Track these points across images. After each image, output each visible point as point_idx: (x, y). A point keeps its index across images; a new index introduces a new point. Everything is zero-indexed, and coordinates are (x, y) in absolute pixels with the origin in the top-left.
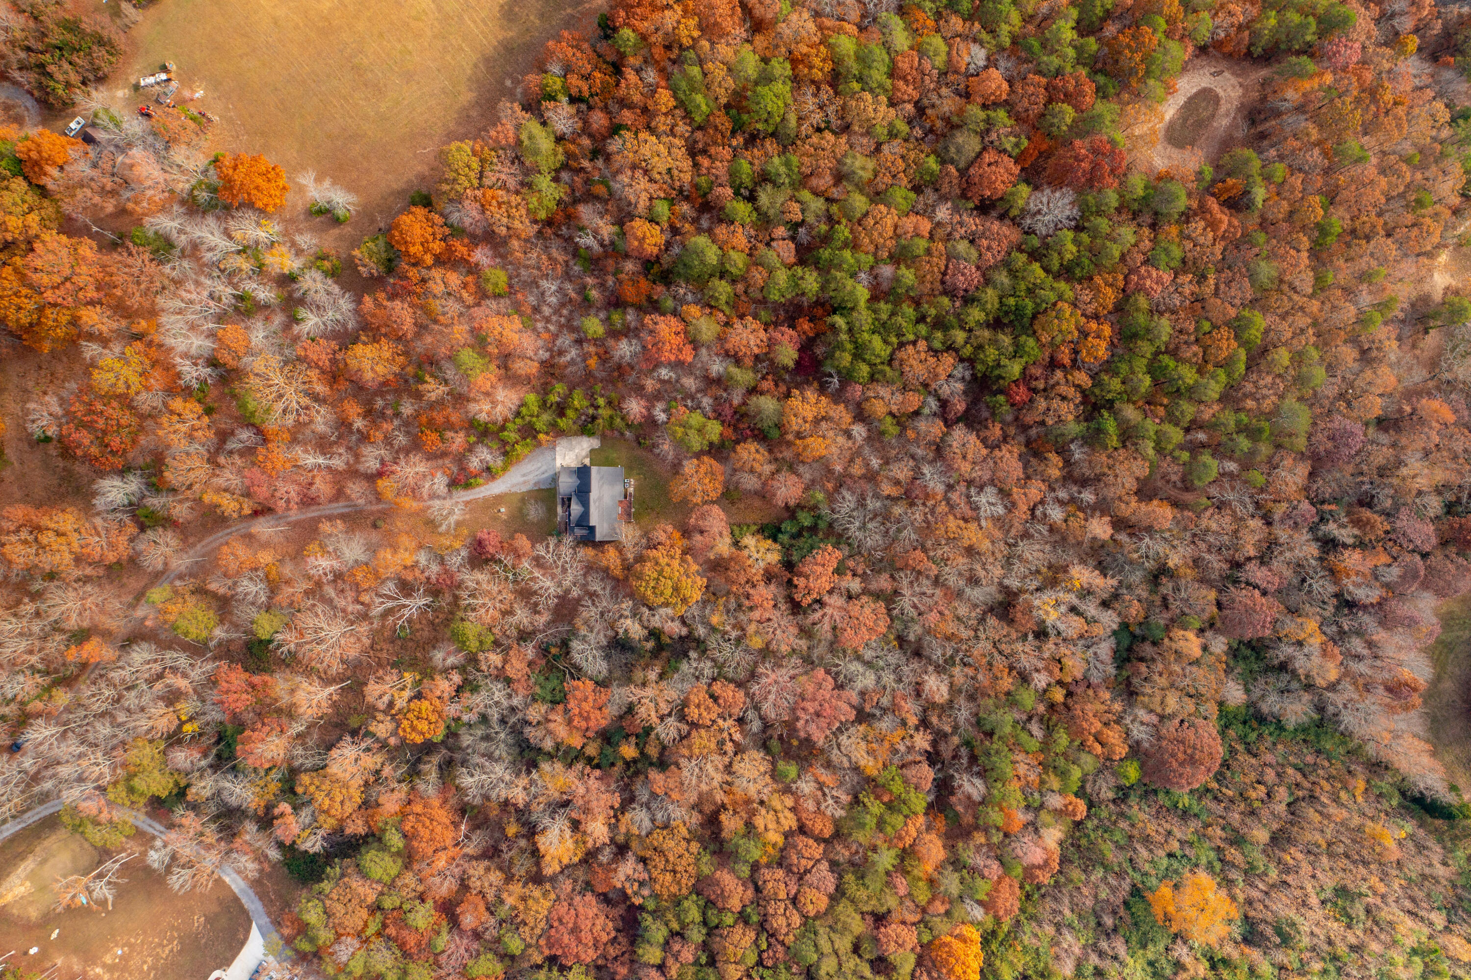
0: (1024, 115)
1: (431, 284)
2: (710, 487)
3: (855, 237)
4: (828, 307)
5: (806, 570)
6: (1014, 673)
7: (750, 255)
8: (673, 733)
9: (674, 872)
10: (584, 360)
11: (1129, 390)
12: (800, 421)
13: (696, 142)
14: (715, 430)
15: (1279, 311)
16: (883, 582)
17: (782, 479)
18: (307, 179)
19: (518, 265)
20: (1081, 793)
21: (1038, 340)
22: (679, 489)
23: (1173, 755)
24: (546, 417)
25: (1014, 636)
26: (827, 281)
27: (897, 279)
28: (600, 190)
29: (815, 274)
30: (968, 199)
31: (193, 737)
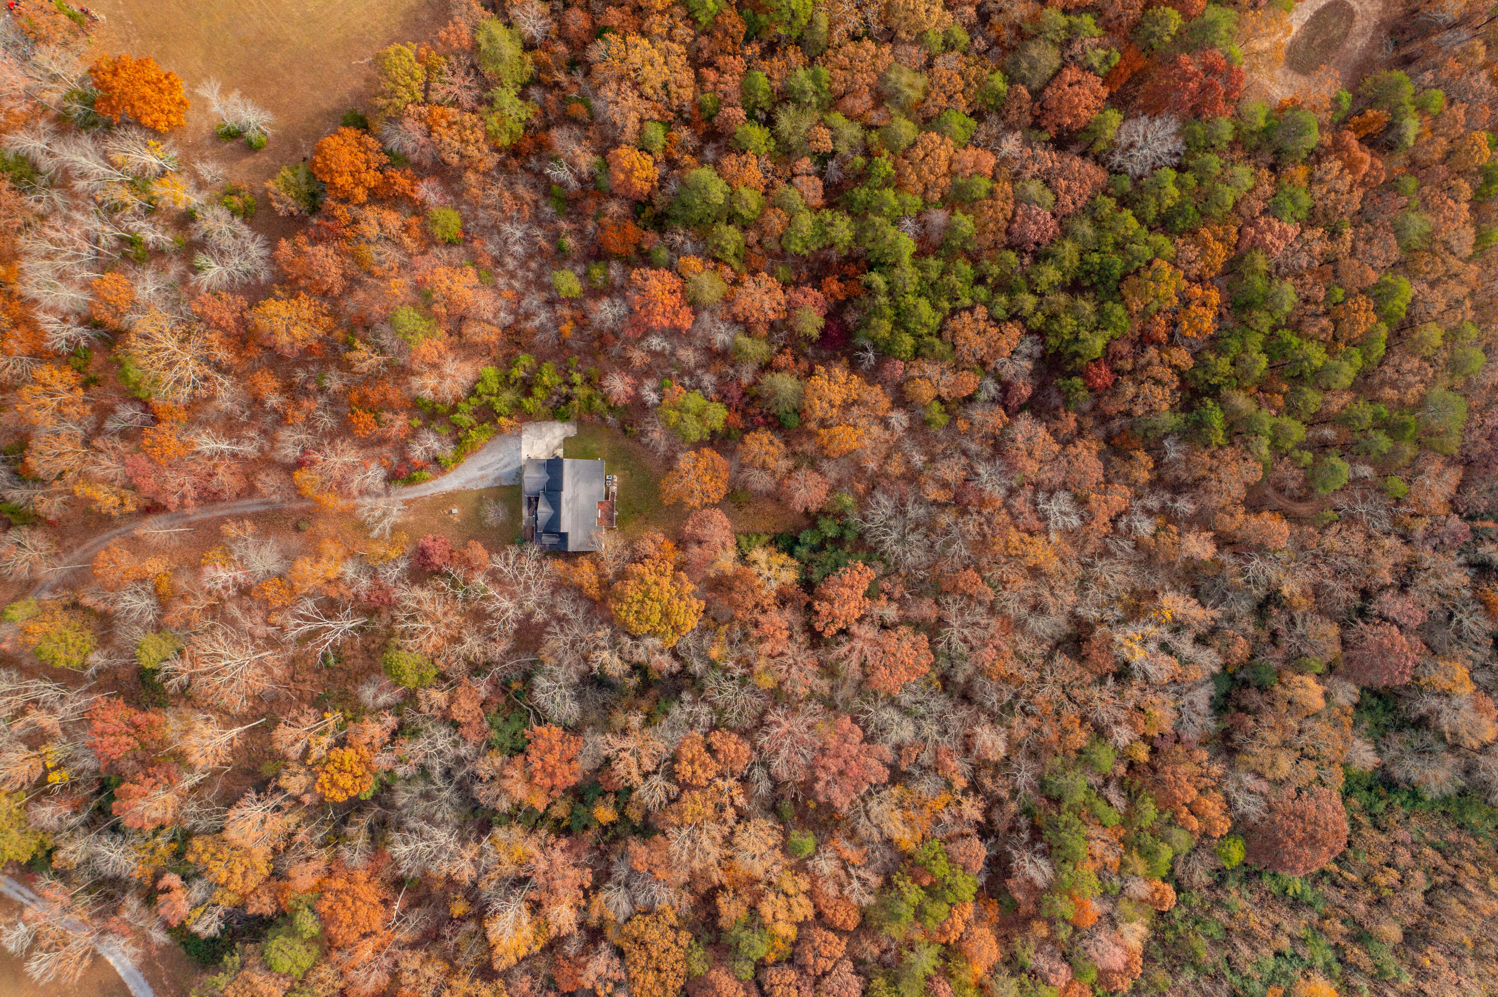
0: (1115, 23)
1: (363, 226)
2: (710, 486)
3: (899, 175)
4: (862, 263)
5: (831, 592)
6: (1088, 725)
7: (765, 194)
8: (660, 795)
9: (659, 970)
10: (557, 327)
11: (1239, 372)
12: (825, 405)
13: (699, 50)
14: (718, 415)
15: (1431, 277)
16: (926, 609)
17: (801, 478)
18: (210, 91)
19: (474, 206)
20: (1170, 877)
21: (1127, 308)
22: (672, 488)
23: (1289, 834)
24: (508, 396)
25: (1088, 678)
26: (863, 230)
27: (950, 228)
28: (578, 110)
29: (848, 219)
30: (1042, 129)
31: (64, 788)
